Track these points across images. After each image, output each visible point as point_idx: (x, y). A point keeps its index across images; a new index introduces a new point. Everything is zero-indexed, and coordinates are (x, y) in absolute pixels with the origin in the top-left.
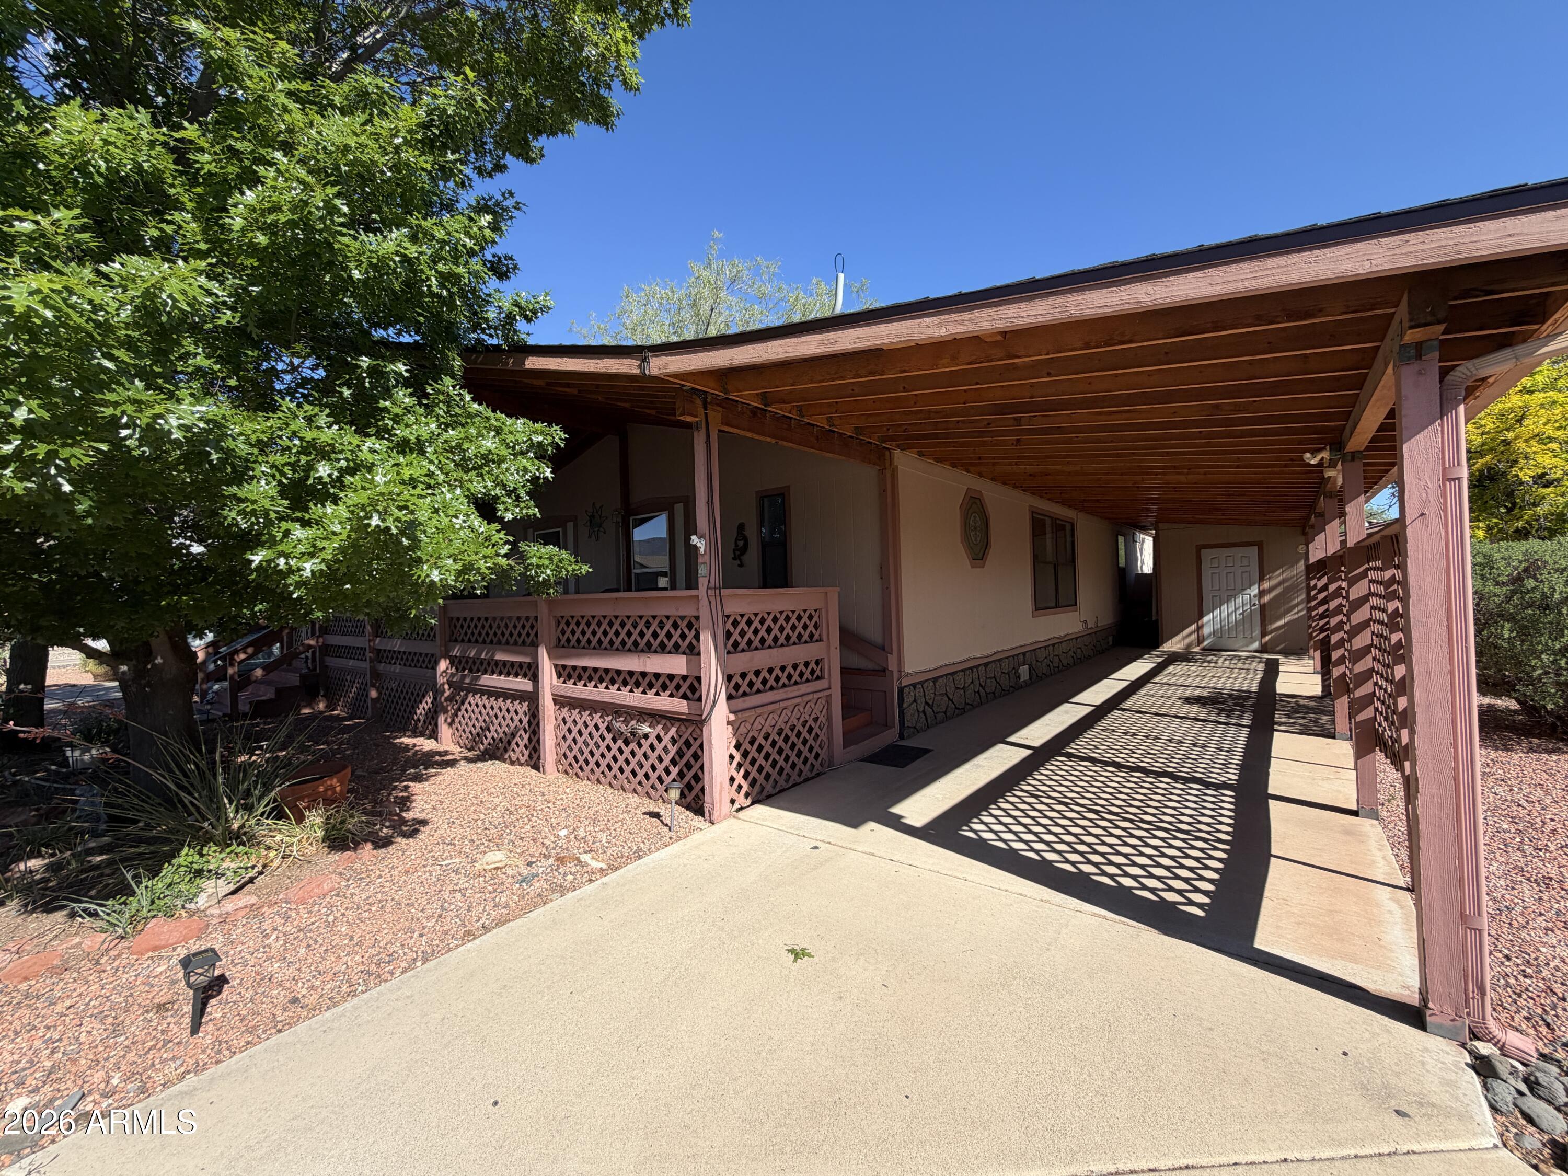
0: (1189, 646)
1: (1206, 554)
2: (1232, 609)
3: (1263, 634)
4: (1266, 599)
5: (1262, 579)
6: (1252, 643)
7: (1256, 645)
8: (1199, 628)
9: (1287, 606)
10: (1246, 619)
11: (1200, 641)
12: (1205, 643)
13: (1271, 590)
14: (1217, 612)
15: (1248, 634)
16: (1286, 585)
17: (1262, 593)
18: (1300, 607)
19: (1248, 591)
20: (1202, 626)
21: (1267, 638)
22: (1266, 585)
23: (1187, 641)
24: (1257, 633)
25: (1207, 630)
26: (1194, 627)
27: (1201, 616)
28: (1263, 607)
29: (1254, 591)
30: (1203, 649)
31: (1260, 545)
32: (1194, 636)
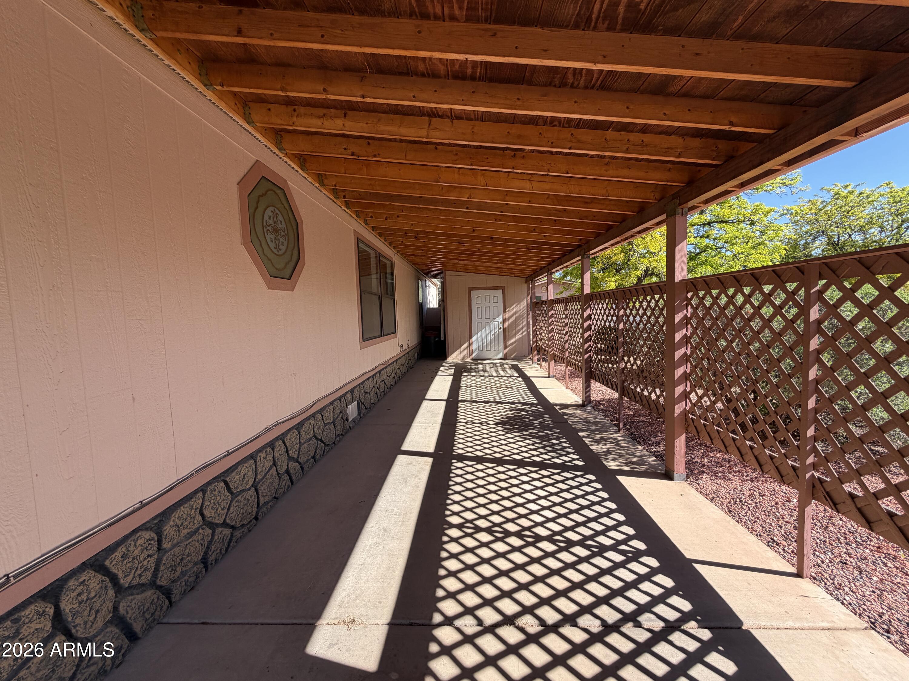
0: (464, 358)
1: (473, 293)
2: (488, 331)
3: (505, 348)
4: (507, 324)
5: (504, 311)
6: (499, 353)
7: (501, 355)
8: (470, 345)
9: (517, 329)
10: (496, 338)
11: (470, 354)
12: (474, 355)
13: (509, 318)
14: (480, 334)
15: (497, 347)
16: (517, 315)
17: (504, 321)
18: (524, 330)
19: (497, 320)
20: (472, 343)
21: (507, 349)
22: (507, 316)
23: (463, 354)
24: (502, 347)
25: (474, 346)
26: (467, 344)
27: (471, 337)
28: (505, 330)
29: (500, 319)
30: (473, 359)
31: (503, 288)
32: (467, 351)
